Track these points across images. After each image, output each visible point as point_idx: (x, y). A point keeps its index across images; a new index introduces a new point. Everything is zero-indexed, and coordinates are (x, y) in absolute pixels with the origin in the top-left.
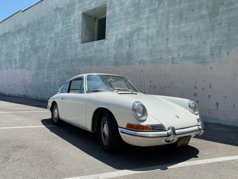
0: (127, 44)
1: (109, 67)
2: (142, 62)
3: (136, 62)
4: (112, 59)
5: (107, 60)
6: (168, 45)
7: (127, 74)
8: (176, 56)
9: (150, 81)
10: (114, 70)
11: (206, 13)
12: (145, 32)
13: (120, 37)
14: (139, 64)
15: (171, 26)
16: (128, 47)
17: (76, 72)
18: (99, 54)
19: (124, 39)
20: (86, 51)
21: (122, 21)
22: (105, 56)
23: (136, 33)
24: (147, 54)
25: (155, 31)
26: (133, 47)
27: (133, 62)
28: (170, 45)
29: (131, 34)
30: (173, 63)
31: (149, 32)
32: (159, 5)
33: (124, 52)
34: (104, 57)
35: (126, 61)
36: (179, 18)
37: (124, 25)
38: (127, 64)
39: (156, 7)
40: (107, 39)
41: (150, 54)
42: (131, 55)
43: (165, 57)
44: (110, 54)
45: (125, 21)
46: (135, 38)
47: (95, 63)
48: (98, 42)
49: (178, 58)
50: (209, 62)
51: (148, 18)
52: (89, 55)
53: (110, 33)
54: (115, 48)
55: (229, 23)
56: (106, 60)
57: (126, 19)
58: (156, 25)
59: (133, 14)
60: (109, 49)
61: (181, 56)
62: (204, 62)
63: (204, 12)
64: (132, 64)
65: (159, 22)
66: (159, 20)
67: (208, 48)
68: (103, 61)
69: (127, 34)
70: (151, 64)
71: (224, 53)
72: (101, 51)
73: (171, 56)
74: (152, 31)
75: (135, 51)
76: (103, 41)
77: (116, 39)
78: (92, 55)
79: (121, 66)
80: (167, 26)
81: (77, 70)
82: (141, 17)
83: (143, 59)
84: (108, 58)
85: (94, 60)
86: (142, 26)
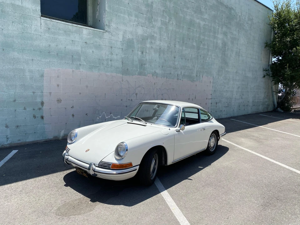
0: (139, 50)
1: (114, 74)
2: (155, 74)
3: (149, 74)
4: (119, 64)
5: (110, 63)
6: (175, 63)
7: (139, 87)
8: (180, 73)
9: (162, 94)
10: (122, 80)
11: (195, 45)
12: (158, 42)
13: (129, 36)
14: (153, 76)
15: (177, 46)
16: (140, 53)
17: (29, 77)
18: (94, 50)
19: (135, 41)
20: (60, 37)
21: (132, 16)
22: (107, 57)
23: (149, 40)
24: (159, 66)
25: (166, 45)
26: (146, 55)
27: (146, 73)
28: (176, 63)
29: (144, 39)
30: (178, 79)
31: (161, 44)
32: (169, 21)
33: (136, 58)
34: (104, 59)
35: (139, 70)
36: (182, 41)
37: (134, 23)
38: (140, 74)
39: (167, 21)
40: (109, 32)
41: (162, 68)
42: (144, 64)
43: (173, 73)
44: (115, 57)
45: (136, 19)
46: (148, 45)
47: (85, 64)
48: (90, 30)
49: (181, 75)
50: (195, 81)
51: (160, 28)
52: (69, 47)
53: (113, 25)
54: (122, 49)
55: (204, 57)
56: (108, 63)
57: (136, 16)
58: (167, 39)
59: (145, 15)
60: (114, 48)
61: (182, 74)
62: (193, 80)
63: (195, 44)
64: (145, 76)
65: (169, 38)
66: (169, 36)
67: (195, 72)
68: (103, 64)
69: (139, 37)
70: (163, 78)
71: (201, 76)
72: (98, 47)
73: (177, 73)
74: (164, 45)
75: (148, 60)
76: (101, 33)
77: (124, 37)
78: (77, 48)
79: (132, 76)
80: (175, 45)
81: (31, 71)
82: (153, 23)
83: (156, 72)
84: (111, 60)
85: (82, 58)
86: (155, 35)
